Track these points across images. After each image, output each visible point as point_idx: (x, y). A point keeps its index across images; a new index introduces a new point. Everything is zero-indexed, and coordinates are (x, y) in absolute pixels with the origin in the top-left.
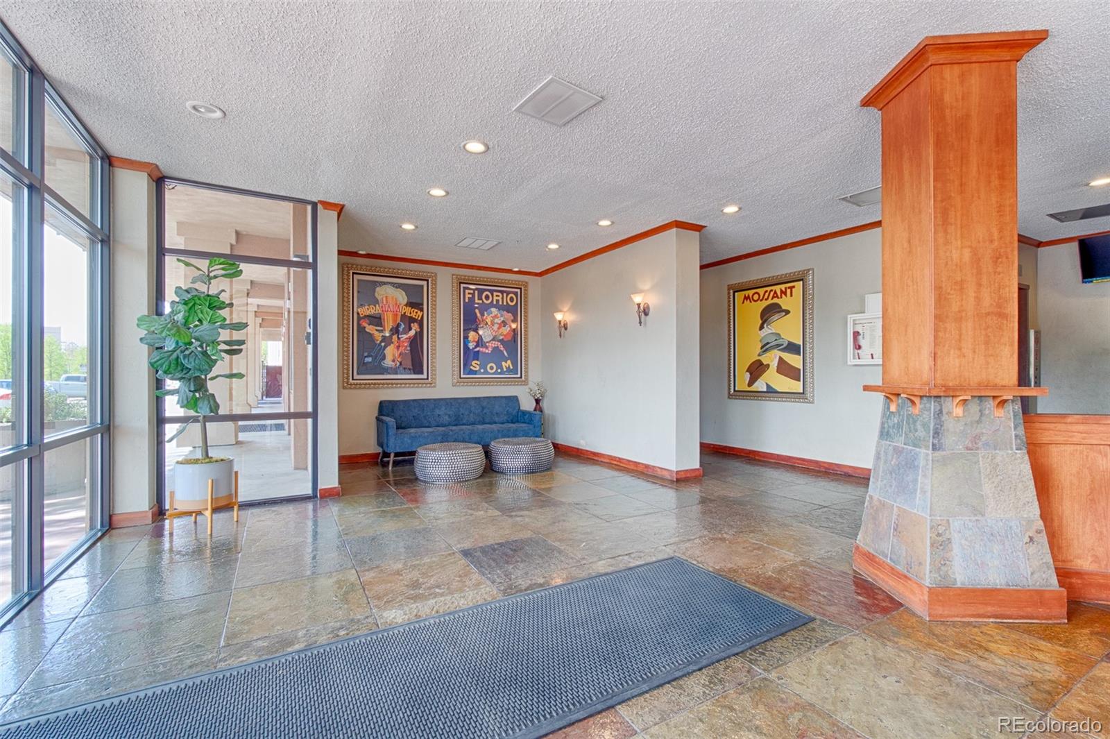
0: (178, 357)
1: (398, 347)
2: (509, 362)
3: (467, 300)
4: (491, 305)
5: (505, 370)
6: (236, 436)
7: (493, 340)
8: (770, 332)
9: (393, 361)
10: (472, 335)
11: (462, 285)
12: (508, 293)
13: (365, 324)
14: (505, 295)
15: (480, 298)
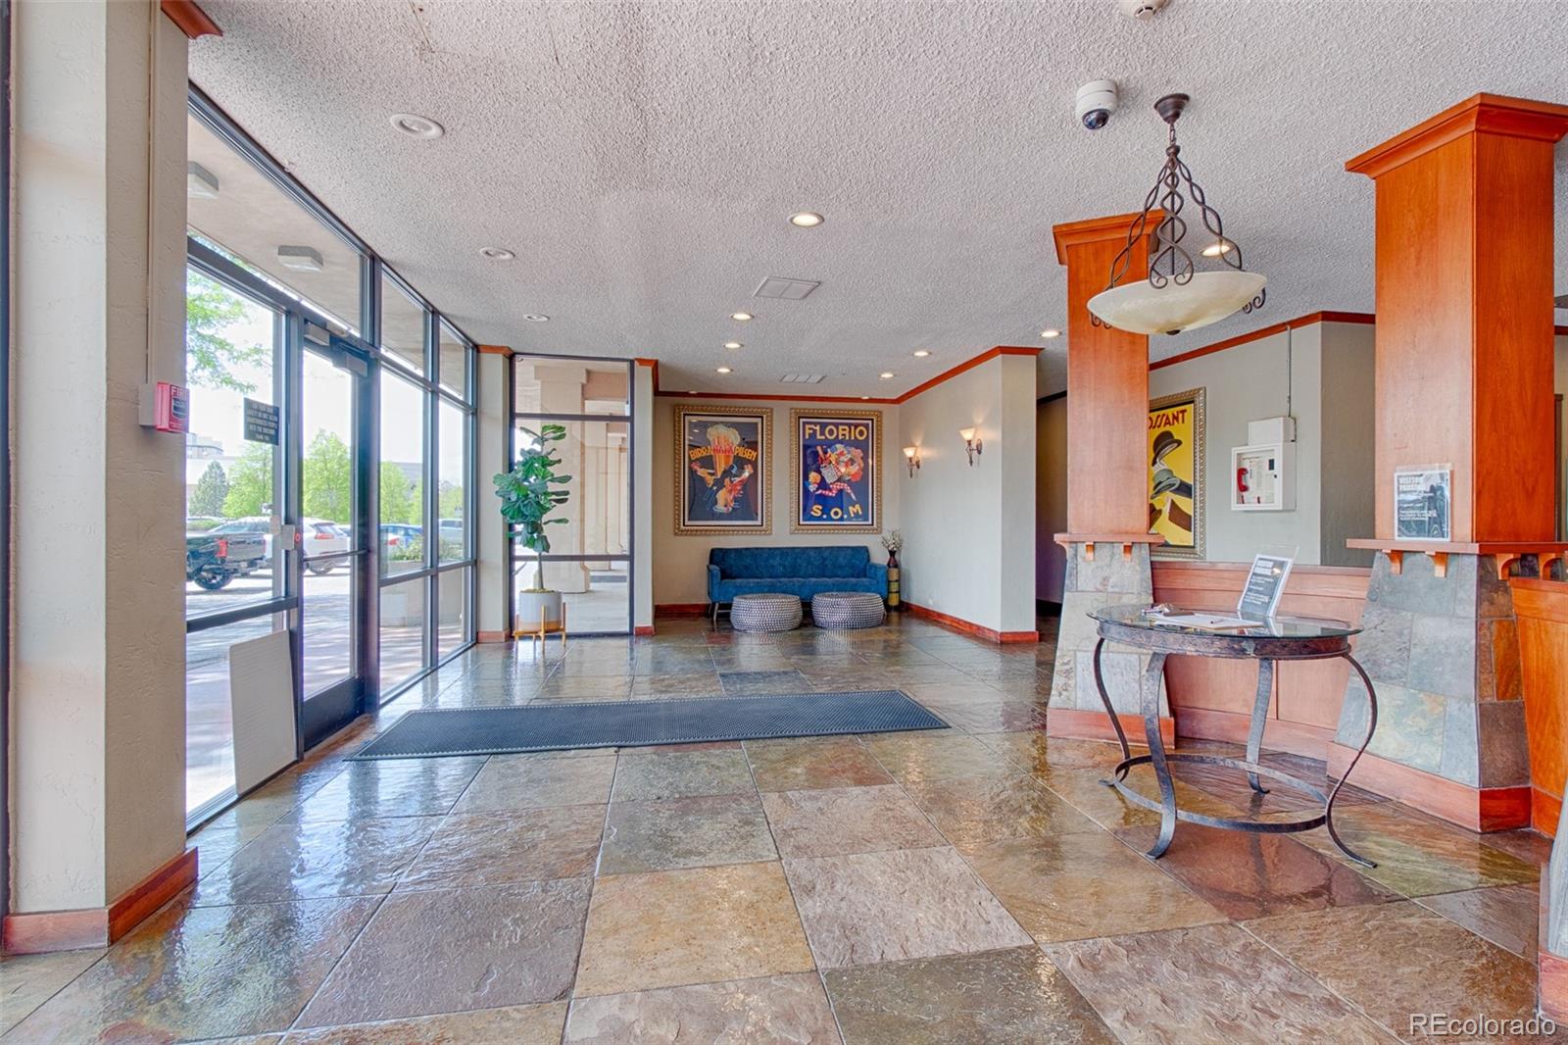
0: (519, 507)
1: (730, 492)
2: (857, 506)
3: (807, 437)
4: (837, 441)
5: (852, 515)
6: (587, 585)
7: (839, 480)
8: (1163, 468)
9: (726, 506)
10: (813, 476)
11: (802, 420)
12: (856, 426)
13: (696, 467)
14: (853, 428)
15: (822, 433)
